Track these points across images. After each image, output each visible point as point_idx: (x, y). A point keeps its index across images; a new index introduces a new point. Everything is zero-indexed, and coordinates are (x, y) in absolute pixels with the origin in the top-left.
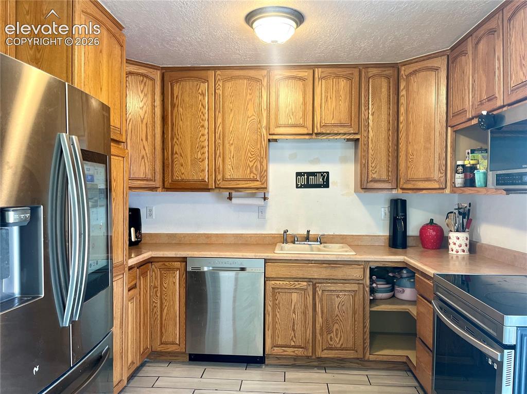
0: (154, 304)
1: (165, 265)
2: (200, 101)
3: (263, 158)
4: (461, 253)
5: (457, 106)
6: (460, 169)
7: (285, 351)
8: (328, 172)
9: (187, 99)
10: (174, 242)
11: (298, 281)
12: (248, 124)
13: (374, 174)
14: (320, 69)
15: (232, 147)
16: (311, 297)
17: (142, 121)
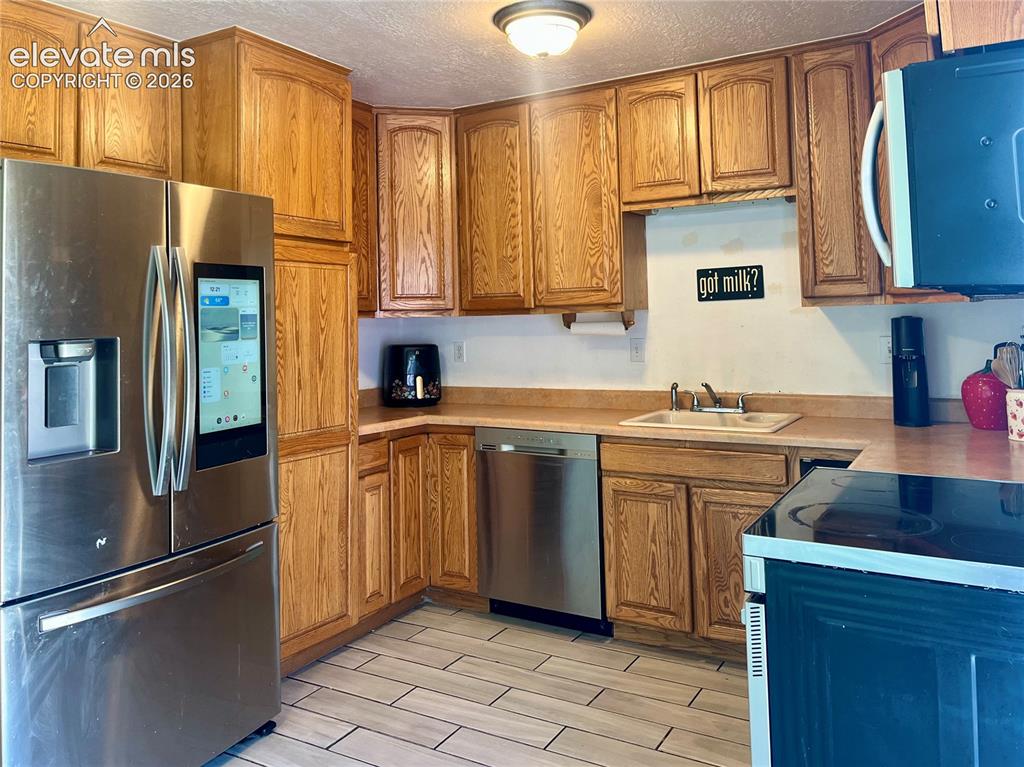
0: (433, 504)
1: (445, 438)
2: (509, 158)
3: (612, 248)
7: (640, 616)
8: (761, 267)
9: (489, 159)
10: (493, 402)
11: (661, 481)
12: (585, 188)
13: (827, 266)
14: (705, 73)
15: (561, 232)
17: (421, 202)
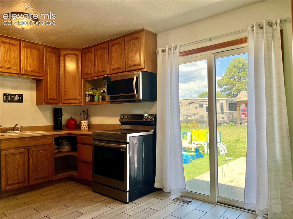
4: (86, 129)
5: (87, 71)
6: (87, 95)
7: (13, 187)
8: (22, 95)
11: (20, 149)
13: (50, 96)
14: (24, 42)
16: (27, 156)
